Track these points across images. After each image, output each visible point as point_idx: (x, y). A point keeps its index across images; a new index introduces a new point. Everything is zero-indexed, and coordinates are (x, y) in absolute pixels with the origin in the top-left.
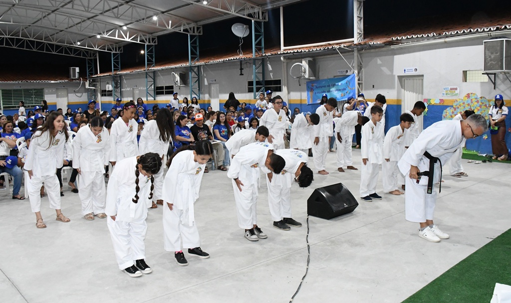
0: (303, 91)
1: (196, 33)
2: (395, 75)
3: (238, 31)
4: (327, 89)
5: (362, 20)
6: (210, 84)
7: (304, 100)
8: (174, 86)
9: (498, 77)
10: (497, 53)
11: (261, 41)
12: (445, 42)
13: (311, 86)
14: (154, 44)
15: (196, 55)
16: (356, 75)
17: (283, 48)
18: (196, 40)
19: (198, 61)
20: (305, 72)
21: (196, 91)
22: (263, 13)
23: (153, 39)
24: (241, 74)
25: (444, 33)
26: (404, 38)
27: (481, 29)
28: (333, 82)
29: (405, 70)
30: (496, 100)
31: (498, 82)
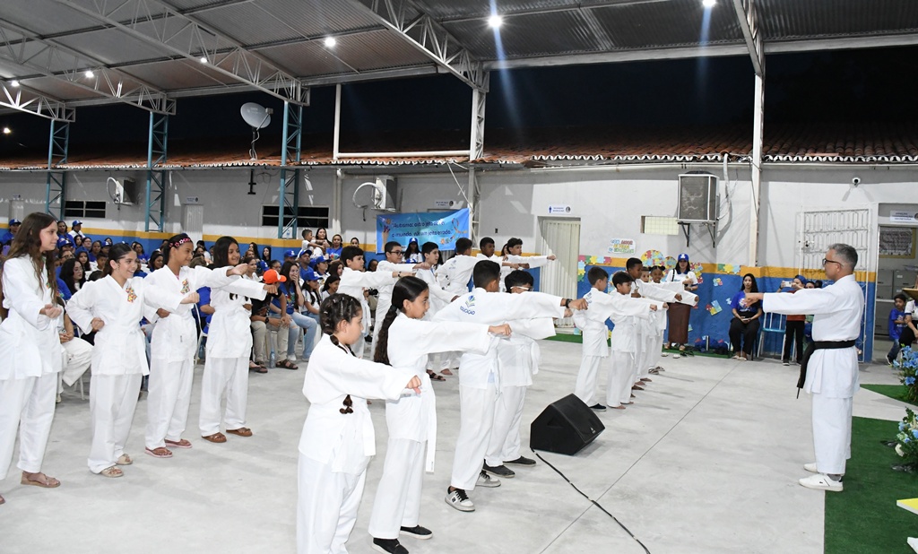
0: (371, 230)
1: (164, 111)
2: (533, 216)
3: (253, 117)
4: (415, 229)
5: (483, 123)
6: (184, 205)
7: (371, 246)
8: (108, 203)
9: (693, 229)
10: (699, 195)
11: (295, 138)
12: (618, 171)
13: (384, 222)
14: (69, 121)
15: (162, 150)
16: (470, 210)
17: (336, 154)
18: (163, 124)
19: (164, 161)
20: (380, 199)
21: (157, 216)
22: (302, 91)
23: (68, 112)
24: (251, 193)
25: (616, 158)
26: (552, 158)
27: (671, 157)
28: (428, 218)
29: (550, 209)
30: (680, 260)
31: (693, 236)
